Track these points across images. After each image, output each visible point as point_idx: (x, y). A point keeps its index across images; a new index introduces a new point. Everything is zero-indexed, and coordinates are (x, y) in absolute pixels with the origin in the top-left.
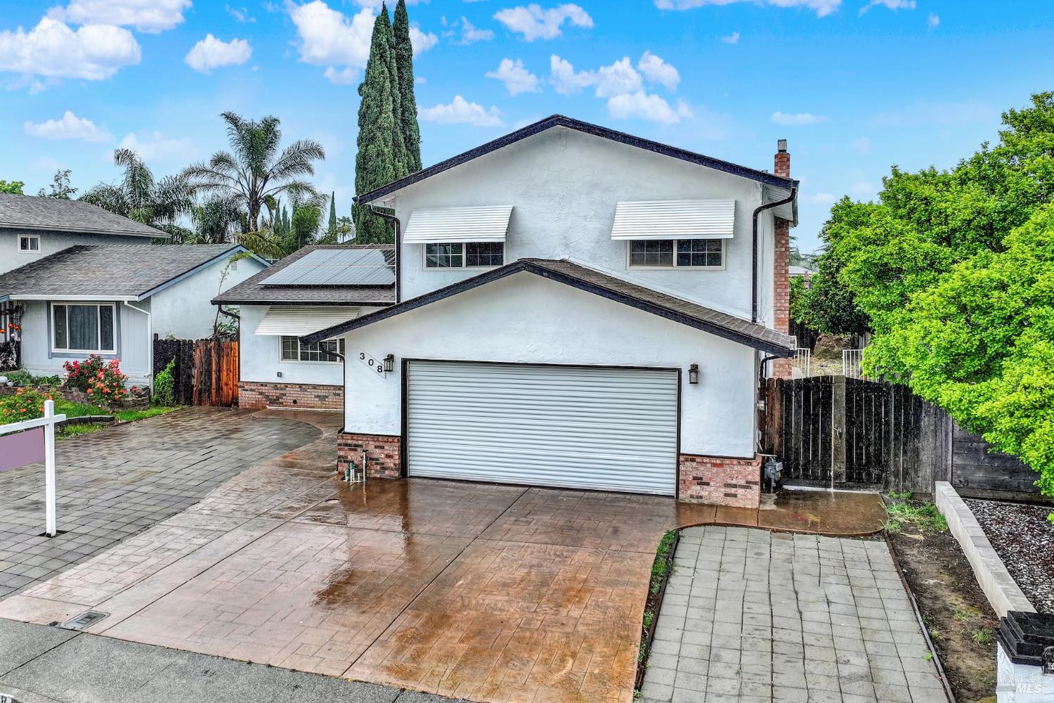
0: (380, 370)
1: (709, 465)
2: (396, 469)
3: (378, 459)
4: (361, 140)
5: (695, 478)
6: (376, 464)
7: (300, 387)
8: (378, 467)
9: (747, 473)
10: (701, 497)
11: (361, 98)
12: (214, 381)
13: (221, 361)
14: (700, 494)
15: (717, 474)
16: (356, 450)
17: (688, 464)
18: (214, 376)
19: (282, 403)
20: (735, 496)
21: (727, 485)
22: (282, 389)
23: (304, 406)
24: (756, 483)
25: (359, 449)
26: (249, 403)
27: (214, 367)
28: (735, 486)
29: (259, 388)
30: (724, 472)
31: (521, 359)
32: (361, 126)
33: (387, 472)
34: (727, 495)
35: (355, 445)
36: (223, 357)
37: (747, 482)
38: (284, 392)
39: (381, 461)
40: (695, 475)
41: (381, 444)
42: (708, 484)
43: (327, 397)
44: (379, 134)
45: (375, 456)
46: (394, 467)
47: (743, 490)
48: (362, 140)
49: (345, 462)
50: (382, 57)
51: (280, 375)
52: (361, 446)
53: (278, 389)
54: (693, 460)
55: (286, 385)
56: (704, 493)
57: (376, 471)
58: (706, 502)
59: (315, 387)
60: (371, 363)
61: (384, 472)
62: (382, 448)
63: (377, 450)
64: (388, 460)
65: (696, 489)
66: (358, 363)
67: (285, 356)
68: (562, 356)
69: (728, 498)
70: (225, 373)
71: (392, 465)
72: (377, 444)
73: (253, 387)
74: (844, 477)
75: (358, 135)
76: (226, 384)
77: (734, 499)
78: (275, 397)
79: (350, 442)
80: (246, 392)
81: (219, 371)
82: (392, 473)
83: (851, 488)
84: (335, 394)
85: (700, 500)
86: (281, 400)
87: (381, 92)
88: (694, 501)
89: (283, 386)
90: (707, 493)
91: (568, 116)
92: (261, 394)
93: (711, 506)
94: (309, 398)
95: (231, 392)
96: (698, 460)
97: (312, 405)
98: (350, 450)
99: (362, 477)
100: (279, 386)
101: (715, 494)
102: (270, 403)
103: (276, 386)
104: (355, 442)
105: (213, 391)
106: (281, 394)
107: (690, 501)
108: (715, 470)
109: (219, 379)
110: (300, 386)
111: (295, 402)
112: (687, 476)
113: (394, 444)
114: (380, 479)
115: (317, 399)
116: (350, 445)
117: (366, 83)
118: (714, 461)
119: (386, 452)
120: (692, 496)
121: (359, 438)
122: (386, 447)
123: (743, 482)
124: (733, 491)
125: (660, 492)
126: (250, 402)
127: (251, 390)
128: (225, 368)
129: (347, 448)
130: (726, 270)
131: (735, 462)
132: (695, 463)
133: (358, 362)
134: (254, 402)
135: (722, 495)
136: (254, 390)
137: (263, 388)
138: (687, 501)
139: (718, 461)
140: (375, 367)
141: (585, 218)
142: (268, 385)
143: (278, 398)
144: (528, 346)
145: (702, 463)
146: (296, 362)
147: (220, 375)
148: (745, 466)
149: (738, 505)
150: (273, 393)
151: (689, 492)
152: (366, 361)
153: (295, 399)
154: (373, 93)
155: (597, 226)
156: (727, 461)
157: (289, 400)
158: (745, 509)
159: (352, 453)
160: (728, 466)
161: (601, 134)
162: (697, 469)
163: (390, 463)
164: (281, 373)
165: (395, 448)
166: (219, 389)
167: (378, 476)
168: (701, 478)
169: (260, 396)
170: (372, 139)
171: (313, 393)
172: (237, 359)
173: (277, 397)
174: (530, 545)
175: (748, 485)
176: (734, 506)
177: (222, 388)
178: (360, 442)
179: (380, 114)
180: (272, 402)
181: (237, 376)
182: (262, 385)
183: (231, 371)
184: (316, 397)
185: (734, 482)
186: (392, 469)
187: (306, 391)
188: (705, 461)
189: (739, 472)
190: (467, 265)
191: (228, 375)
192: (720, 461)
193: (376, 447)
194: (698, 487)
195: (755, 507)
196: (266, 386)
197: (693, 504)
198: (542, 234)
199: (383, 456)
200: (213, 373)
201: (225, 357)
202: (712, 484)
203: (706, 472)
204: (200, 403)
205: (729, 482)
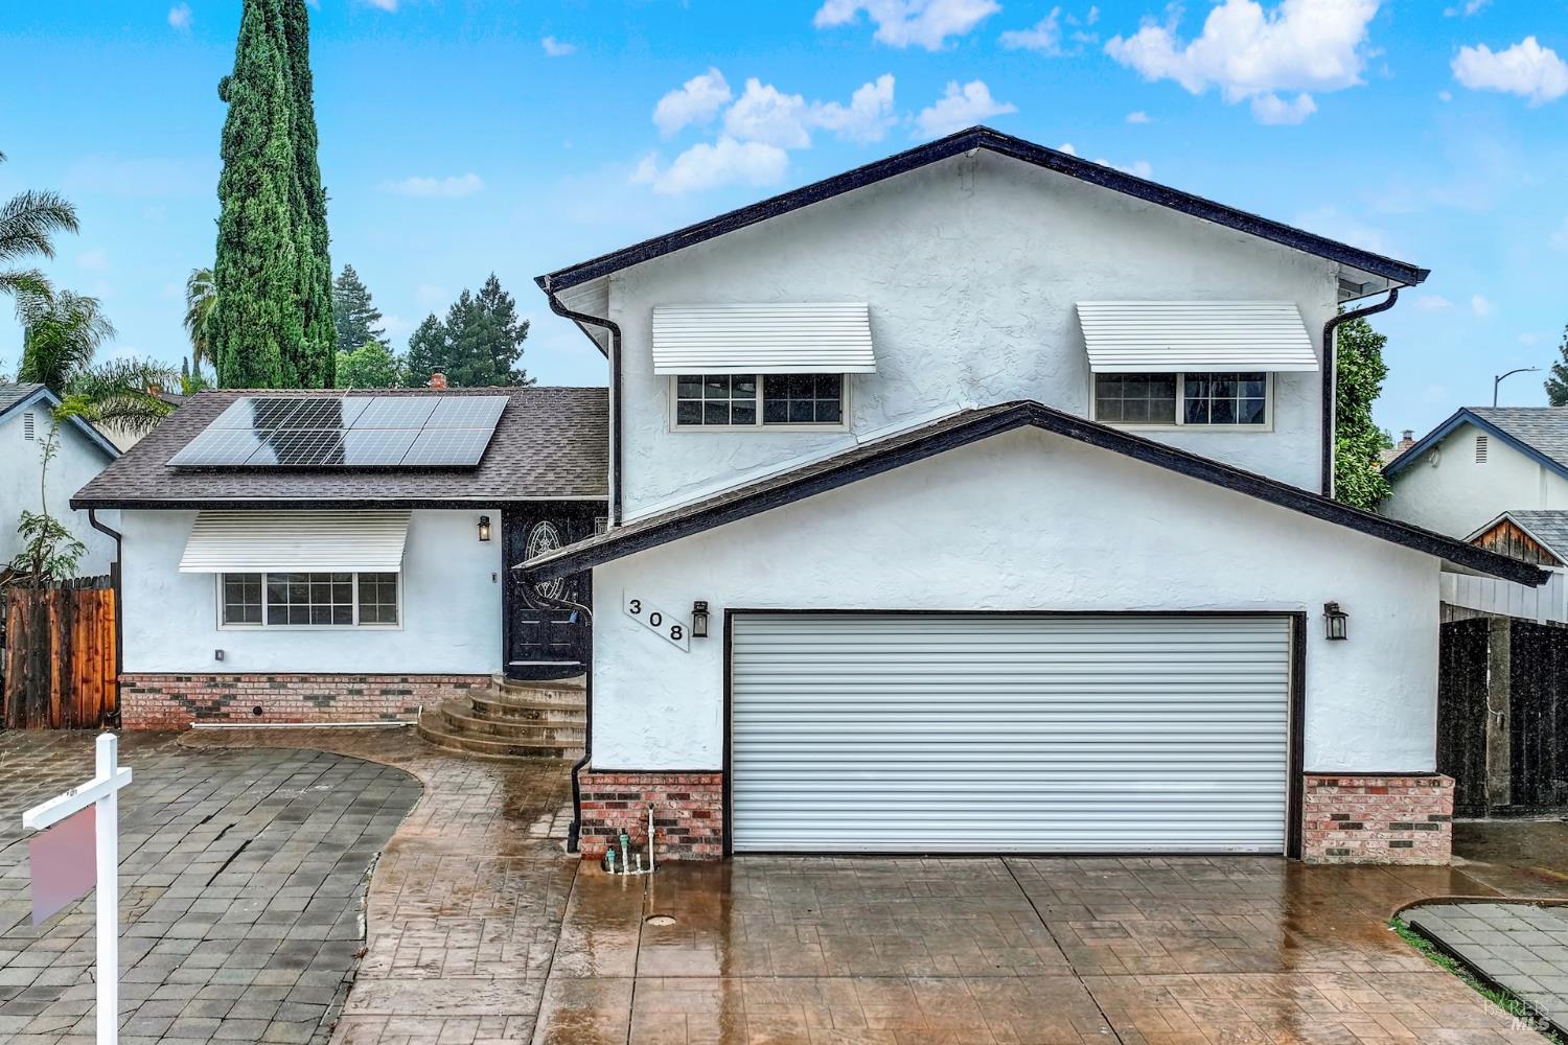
0: (676, 635)
1: (1362, 791)
2: (717, 841)
3: (674, 822)
4: (227, 189)
5: (1335, 817)
6: (671, 832)
7: (271, 680)
8: (676, 839)
9: (1431, 800)
10: (1347, 852)
11: (227, 105)
12: (55, 674)
13: (74, 635)
14: (1345, 847)
15: (1377, 807)
16: (624, 806)
17: (1322, 791)
18: (56, 664)
19: (227, 715)
20: (1409, 844)
21: (1396, 826)
22: (225, 685)
23: (280, 720)
24: (1445, 818)
25: (630, 803)
26: (145, 719)
27: (55, 645)
28: (1408, 826)
29: (172, 684)
30: (1389, 802)
31: (986, 603)
32: (229, 161)
33: (696, 848)
34: (1394, 844)
35: (622, 796)
36: (78, 621)
37: (1431, 818)
38: (233, 691)
39: (682, 825)
40: (1335, 811)
41: (683, 790)
42: (1359, 826)
43: (333, 698)
44: (266, 177)
45: (670, 816)
46: (712, 835)
47: (1423, 833)
48: (231, 186)
49: (597, 832)
50: (268, 28)
51: (220, 656)
52: (636, 796)
53: (216, 686)
54: (1334, 784)
55: (238, 677)
56: (1352, 845)
57: (671, 847)
58: (1356, 861)
59: (304, 678)
60: (656, 619)
61: (689, 849)
62: (684, 797)
63: (674, 804)
64: (698, 823)
65: (1338, 837)
66: (625, 621)
67: (232, 616)
68: (1072, 595)
69: (1398, 850)
70: (83, 657)
71: (708, 832)
72: (673, 790)
73: (156, 685)
74: (1508, 795)
75: (218, 178)
76: (86, 681)
77: (1408, 850)
78: (210, 704)
79: (609, 789)
80: (140, 696)
81: (69, 652)
82: (708, 849)
83: (1519, 814)
84: (351, 692)
85: (1344, 858)
86: (224, 709)
87: (269, 95)
88: (1334, 860)
89: (229, 679)
90: (1357, 844)
91: (1002, 131)
92: (175, 697)
93: (1368, 866)
94: (291, 701)
95: (98, 697)
96: (1344, 782)
97: (299, 716)
98: (610, 806)
99: (645, 865)
100: (219, 679)
101: (1372, 845)
102: (199, 716)
103: (211, 679)
104: (622, 789)
105: (55, 697)
106: (225, 696)
107: (1327, 860)
108: (1373, 798)
109: (67, 670)
110: (271, 677)
111: (258, 711)
112: (1321, 815)
113: (713, 788)
114: (682, 863)
115: (310, 704)
116: (609, 796)
117: (239, 75)
118: (1372, 782)
119: (694, 806)
120: (1330, 852)
121: (631, 781)
122: (694, 796)
123: (1423, 818)
124: (1405, 835)
125: (1255, 849)
126: (149, 716)
127: (152, 690)
128: (82, 645)
129: (603, 802)
130: (1273, 431)
131: (1410, 782)
132: (1336, 789)
133: (625, 618)
134: (158, 716)
135: (1386, 845)
136: (159, 691)
137: (182, 684)
138: (1321, 861)
139: (1380, 783)
140: (665, 630)
141: (1009, 331)
142: (194, 678)
143: (217, 705)
144: (1004, 576)
145: (1351, 788)
146: (260, 628)
147: (69, 661)
148: (1428, 789)
149: (1413, 861)
150: (205, 695)
151: (1325, 844)
152: (644, 616)
153: (257, 704)
154: (254, 97)
155: (1033, 347)
156: (1398, 782)
157: (244, 706)
158: (1427, 867)
159: (615, 813)
160: (1396, 790)
161: (1066, 168)
162: (1338, 799)
163: (702, 828)
164: (221, 651)
165: (715, 797)
166: (68, 691)
167: (676, 857)
168: (1346, 817)
169: (173, 703)
170: (253, 189)
171: (302, 692)
172: (113, 624)
173: (214, 702)
174: (1206, 977)
175: (1432, 824)
176: (1407, 863)
177: (75, 689)
178: (634, 789)
179: (268, 137)
180: (204, 714)
181: (113, 663)
182: (179, 679)
183: (97, 652)
184: (307, 698)
185: (1407, 819)
186: (708, 841)
187: (285, 687)
188: (1356, 783)
189: (1417, 801)
190: (767, 420)
191: (89, 660)
192: (1383, 782)
193: (671, 797)
194: (1342, 835)
195: (1444, 862)
196: (189, 679)
197: (1333, 865)
198: (925, 361)
199: (686, 814)
200: (54, 656)
201: (83, 623)
202: (1367, 825)
203: (1357, 804)
204: (22, 723)
205: (1400, 819)
